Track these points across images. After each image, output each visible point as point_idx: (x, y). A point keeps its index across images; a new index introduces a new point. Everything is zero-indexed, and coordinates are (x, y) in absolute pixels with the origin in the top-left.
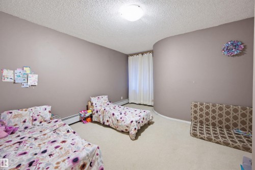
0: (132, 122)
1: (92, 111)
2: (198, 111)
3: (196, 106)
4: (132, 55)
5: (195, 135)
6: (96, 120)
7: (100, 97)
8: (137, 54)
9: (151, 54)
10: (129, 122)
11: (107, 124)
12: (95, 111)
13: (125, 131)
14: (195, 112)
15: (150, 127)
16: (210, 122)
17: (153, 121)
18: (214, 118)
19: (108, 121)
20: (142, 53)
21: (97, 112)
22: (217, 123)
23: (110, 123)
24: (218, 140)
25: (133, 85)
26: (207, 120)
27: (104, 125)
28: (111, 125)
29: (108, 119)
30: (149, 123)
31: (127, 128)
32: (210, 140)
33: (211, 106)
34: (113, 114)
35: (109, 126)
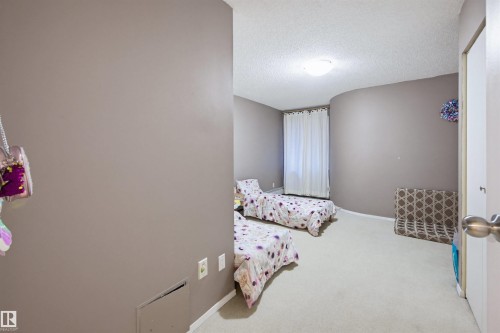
0: (312, 212)
1: (242, 202)
2: (406, 201)
3: (402, 194)
4: (290, 112)
5: (401, 232)
6: (249, 214)
7: (248, 180)
8: (300, 110)
9: (325, 112)
10: (308, 214)
11: (270, 218)
12: (248, 201)
13: (300, 226)
14: (402, 203)
15: (333, 225)
16: (424, 217)
17: (335, 217)
18: (429, 210)
19: (271, 214)
20: (310, 110)
21: (252, 202)
22: (434, 218)
23: (275, 217)
24: (434, 236)
25: (293, 163)
26: (419, 214)
27: (264, 220)
28: (277, 219)
29: (272, 211)
30: (331, 220)
31: (304, 222)
32: (422, 237)
33: (424, 194)
34: (281, 204)
35: (273, 222)
